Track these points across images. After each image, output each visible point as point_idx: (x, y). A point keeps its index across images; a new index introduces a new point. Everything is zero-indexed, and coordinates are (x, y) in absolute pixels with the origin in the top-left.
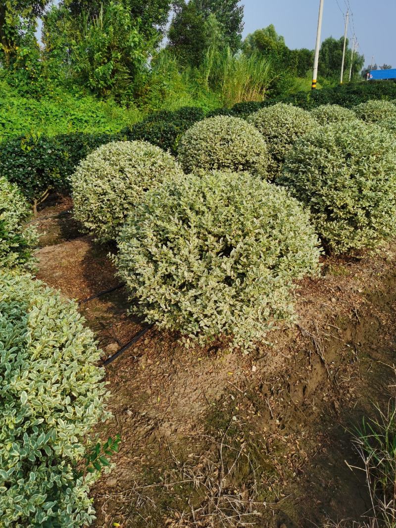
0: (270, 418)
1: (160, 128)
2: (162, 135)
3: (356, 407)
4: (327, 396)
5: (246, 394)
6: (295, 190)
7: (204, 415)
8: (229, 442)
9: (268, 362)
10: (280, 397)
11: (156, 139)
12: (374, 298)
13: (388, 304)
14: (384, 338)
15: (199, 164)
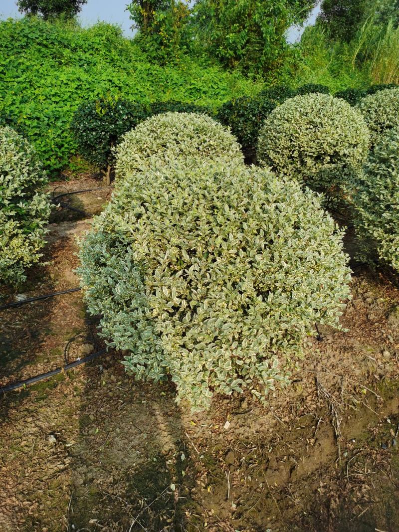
0: (225, 498)
3: (362, 516)
4: (325, 487)
5: (202, 457)
6: (367, 198)
7: (135, 470)
8: (150, 517)
9: (249, 421)
10: (248, 474)
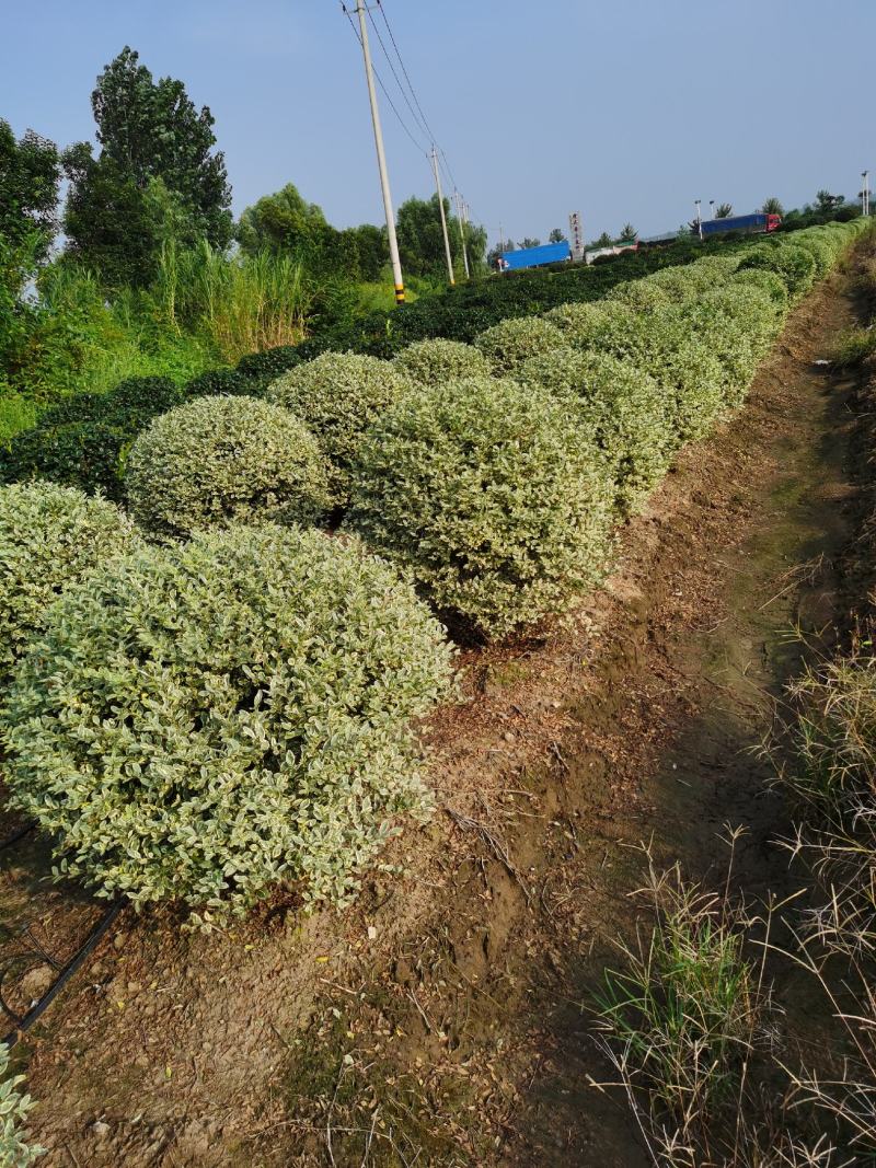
0: (424, 1032)
1: (76, 438)
2: (86, 452)
3: (594, 951)
4: (533, 944)
5: (363, 995)
7: (279, 1075)
9: (399, 909)
10: (437, 980)
11: (71, 463)
12: (586, 713)
13: (615, 717)
14: (619, 790)
15: (179, 507)
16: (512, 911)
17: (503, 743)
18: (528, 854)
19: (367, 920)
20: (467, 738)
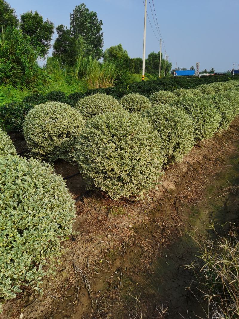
1: (22, 107)
2: (24, 111)
12: (141, 230)
13: (151, 232)
14: (144, 262)
16: (85, 309)
17: (106, 238)
18: (100, 285)
19: (22, 310)
20: (95, 234)
